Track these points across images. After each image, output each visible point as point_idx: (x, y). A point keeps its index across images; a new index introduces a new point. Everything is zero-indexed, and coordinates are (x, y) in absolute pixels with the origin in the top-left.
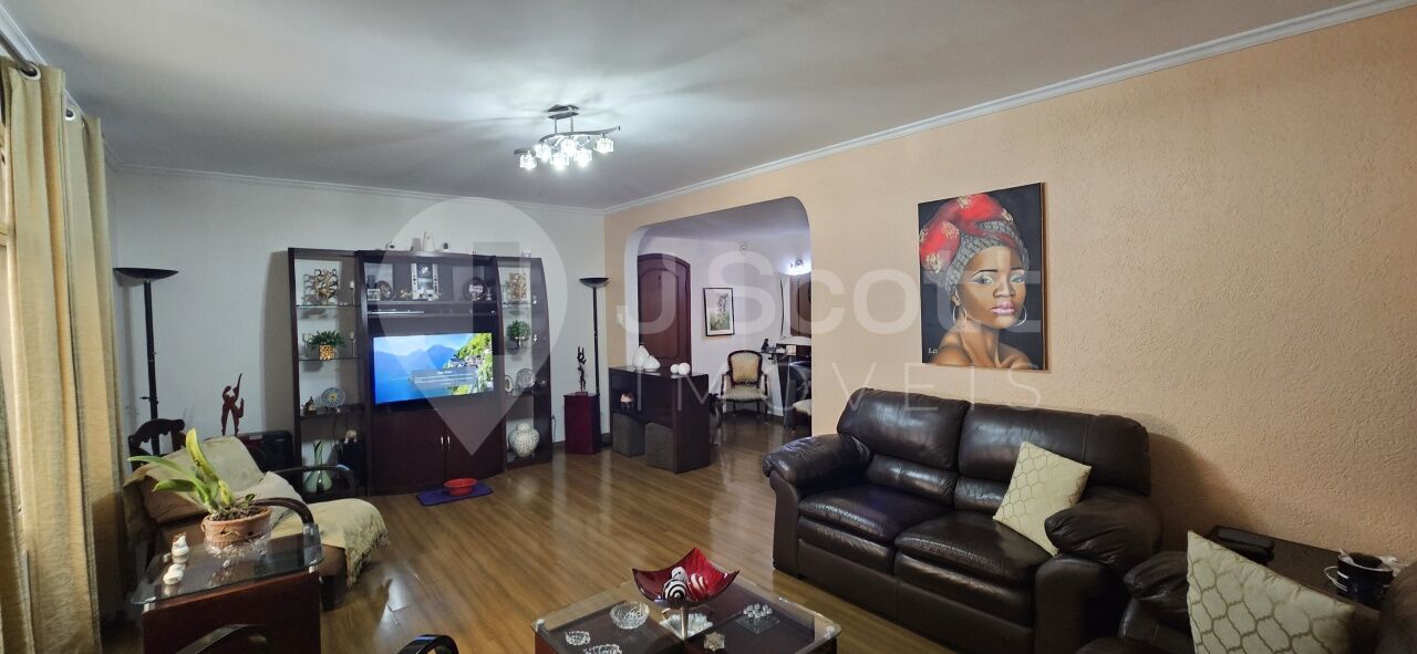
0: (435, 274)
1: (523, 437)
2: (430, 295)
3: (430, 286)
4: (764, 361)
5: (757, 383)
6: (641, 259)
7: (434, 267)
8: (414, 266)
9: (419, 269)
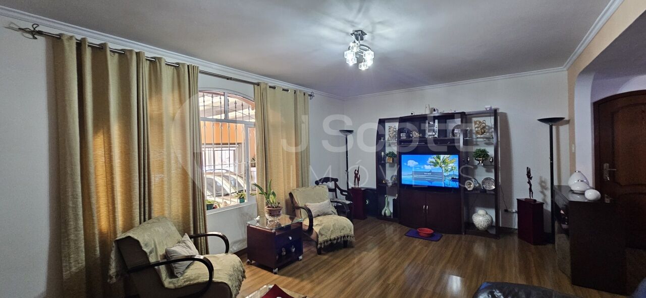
1: (481, 218)
7: (436, 121)
8: (427, 122)
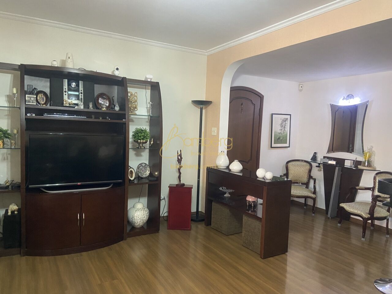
0: (81, 88)
2: (77, 105)
3: (77, 97)
4: (313, 168)
5: (307, 185)
6: (233, 90)
7: (81, 83)
8: (66, 82)
9: (69, 85)
